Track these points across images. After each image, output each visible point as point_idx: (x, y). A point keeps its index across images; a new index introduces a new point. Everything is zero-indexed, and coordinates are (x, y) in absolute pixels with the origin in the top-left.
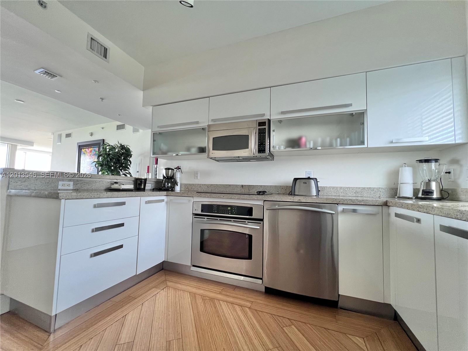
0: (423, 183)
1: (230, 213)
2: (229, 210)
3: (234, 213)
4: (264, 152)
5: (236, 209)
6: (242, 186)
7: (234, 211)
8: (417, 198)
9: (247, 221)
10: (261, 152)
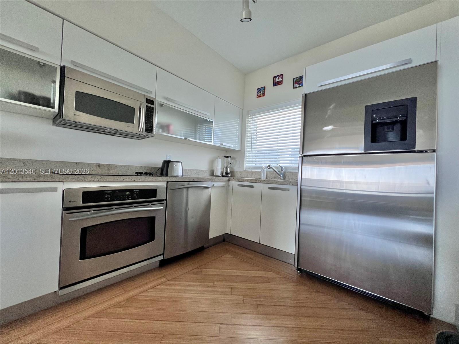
0: (225, 168)
1: (130, 199)
2: (128, 195)
3: (136, 197)
4: (151, 132)
5: (137, 193)
6: (99, 165)
7: (135, 195)
8: (223, 176)
9: (150, 204)
10: (148, 132)
